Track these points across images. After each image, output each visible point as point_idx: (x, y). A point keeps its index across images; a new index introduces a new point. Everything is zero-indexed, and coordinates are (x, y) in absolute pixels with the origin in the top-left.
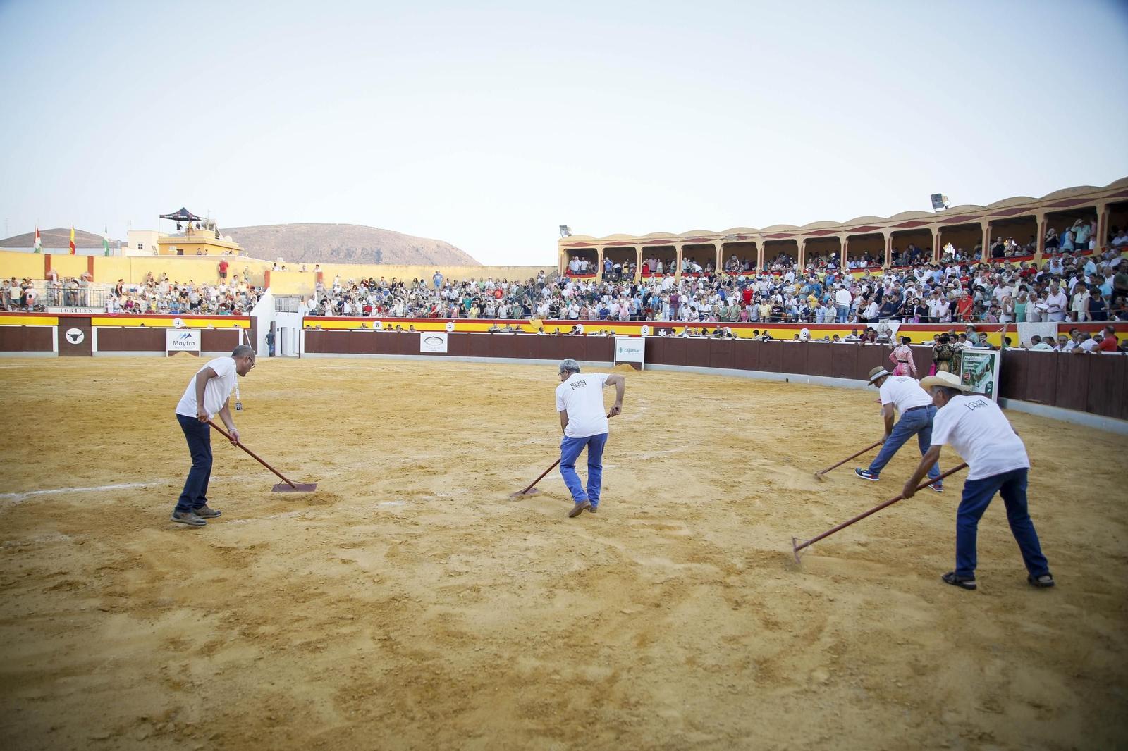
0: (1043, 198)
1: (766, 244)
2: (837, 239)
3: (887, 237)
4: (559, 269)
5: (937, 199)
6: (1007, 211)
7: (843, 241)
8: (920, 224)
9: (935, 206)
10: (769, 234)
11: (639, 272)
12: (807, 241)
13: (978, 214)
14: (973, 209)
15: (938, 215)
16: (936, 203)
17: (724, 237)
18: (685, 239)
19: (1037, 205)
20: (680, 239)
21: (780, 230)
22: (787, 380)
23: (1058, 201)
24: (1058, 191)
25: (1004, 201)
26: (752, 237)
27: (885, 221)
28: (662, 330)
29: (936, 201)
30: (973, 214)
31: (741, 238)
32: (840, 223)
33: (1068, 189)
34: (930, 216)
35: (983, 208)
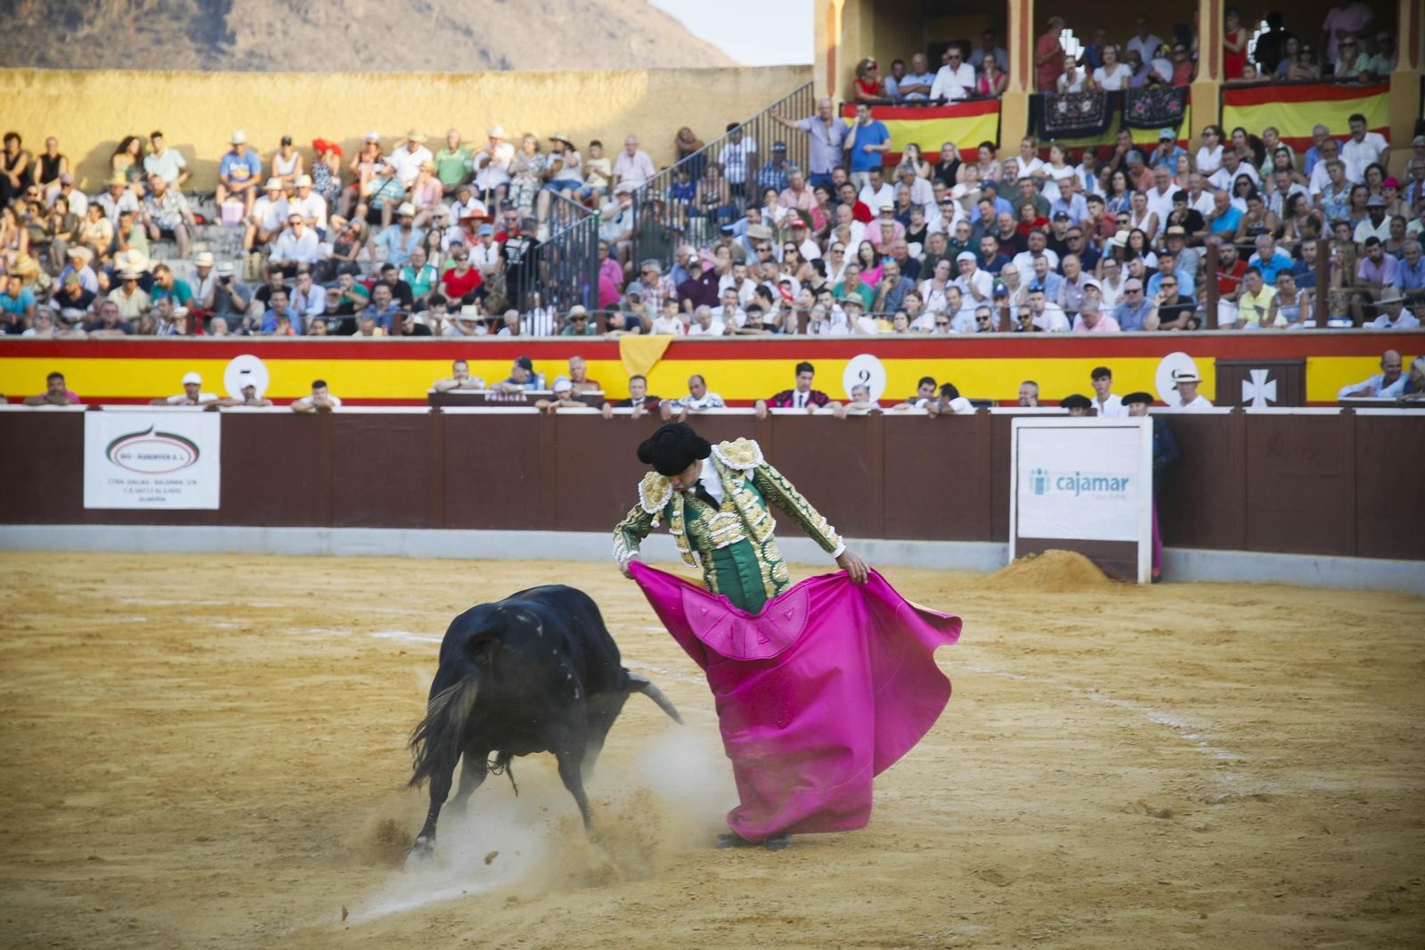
4: (820, 78)
11: (1207, 82)
28: (1259, 375)
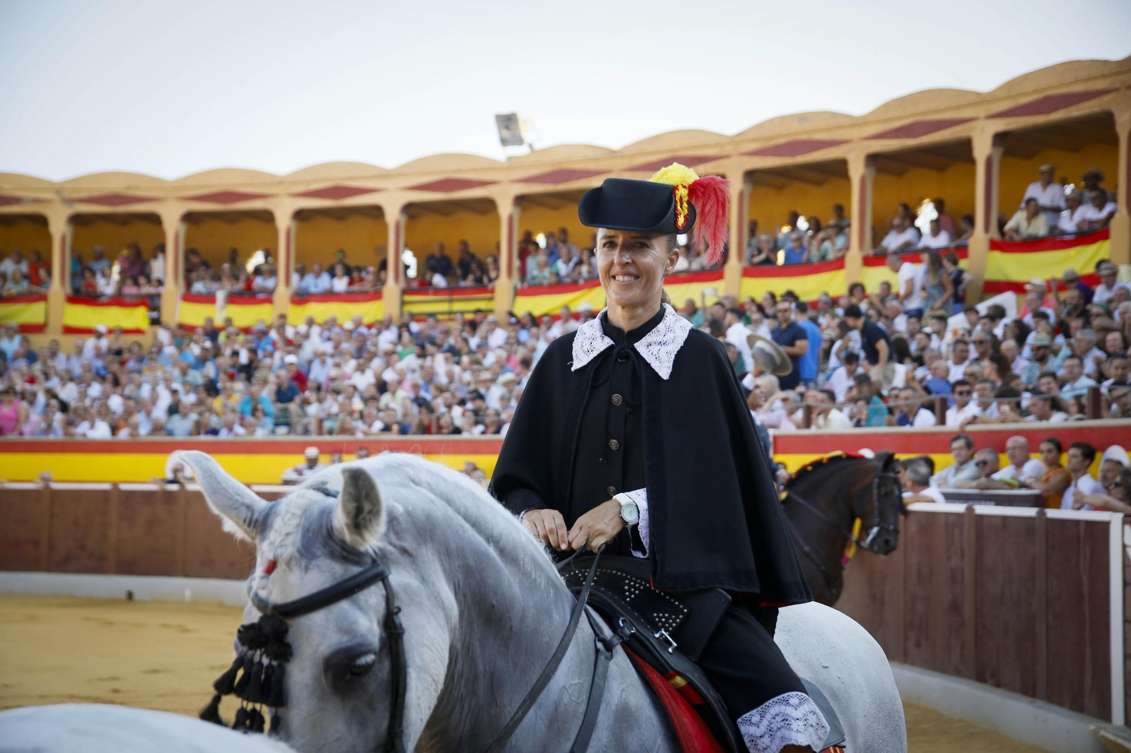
0: (740, 134)
1: (77, 221)
2: (267, 217)
3: (393, 215)
5: (508, 122)
7: (284, 221)
8: (469, 184)
9: (504, 142)
10: (84, 194)
12: (189, 218)
14: (590, 154)
15: (513, 162)
16: (506, 134)
19: (728, 150)
21: (117, 187)
22: (130, 596)
23: (772, 143)
24: (771, 121)
25: (657, 137)
26: (37, 201)
27: (386, 175)
29: (507, 128)
30: (592, 166)
32: (274, 176)
33: (791, 118)
34: (492, 165)
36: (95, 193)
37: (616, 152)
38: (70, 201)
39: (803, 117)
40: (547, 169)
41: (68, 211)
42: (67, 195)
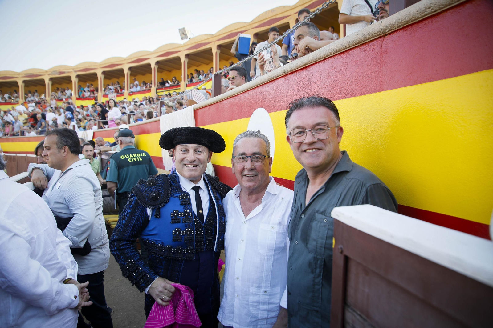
0: (252, 21)
1: (78, 77)
2: (122, 71)
3: (153, 66)
6: (229, 35)
7: (126, 71)
8: (172, 53)
9: (182, 38)
10: (79, 69)
12: (104, 73)
13: (210, 40)
14: (206, 37)
15: (185, 44)
16: (182, 35)
17: (50, 73)
18: (24, 75)
19: (248, 28)
20: (21, 76)
21: (86, 66)
23: (263, 22)
25: (226, 27)
26: (69, 72)
27: (151, 53)
30: (207, 41)
31: (61, 73)
32: (123, 58)
34: (179, 46)
35: (213, 36)
36: (81, 69)
37: (214, 35)
38: (76, 71)
39: (273, 10)
40: (194, 45)
41: (75, 74)
42: (75, 70)
